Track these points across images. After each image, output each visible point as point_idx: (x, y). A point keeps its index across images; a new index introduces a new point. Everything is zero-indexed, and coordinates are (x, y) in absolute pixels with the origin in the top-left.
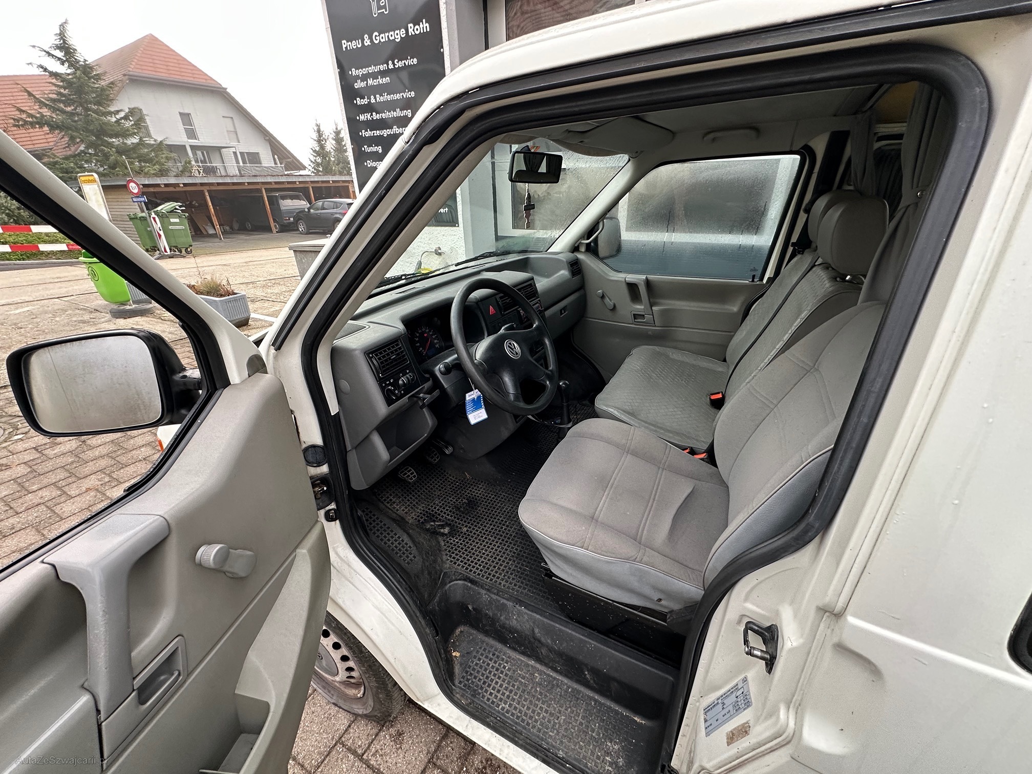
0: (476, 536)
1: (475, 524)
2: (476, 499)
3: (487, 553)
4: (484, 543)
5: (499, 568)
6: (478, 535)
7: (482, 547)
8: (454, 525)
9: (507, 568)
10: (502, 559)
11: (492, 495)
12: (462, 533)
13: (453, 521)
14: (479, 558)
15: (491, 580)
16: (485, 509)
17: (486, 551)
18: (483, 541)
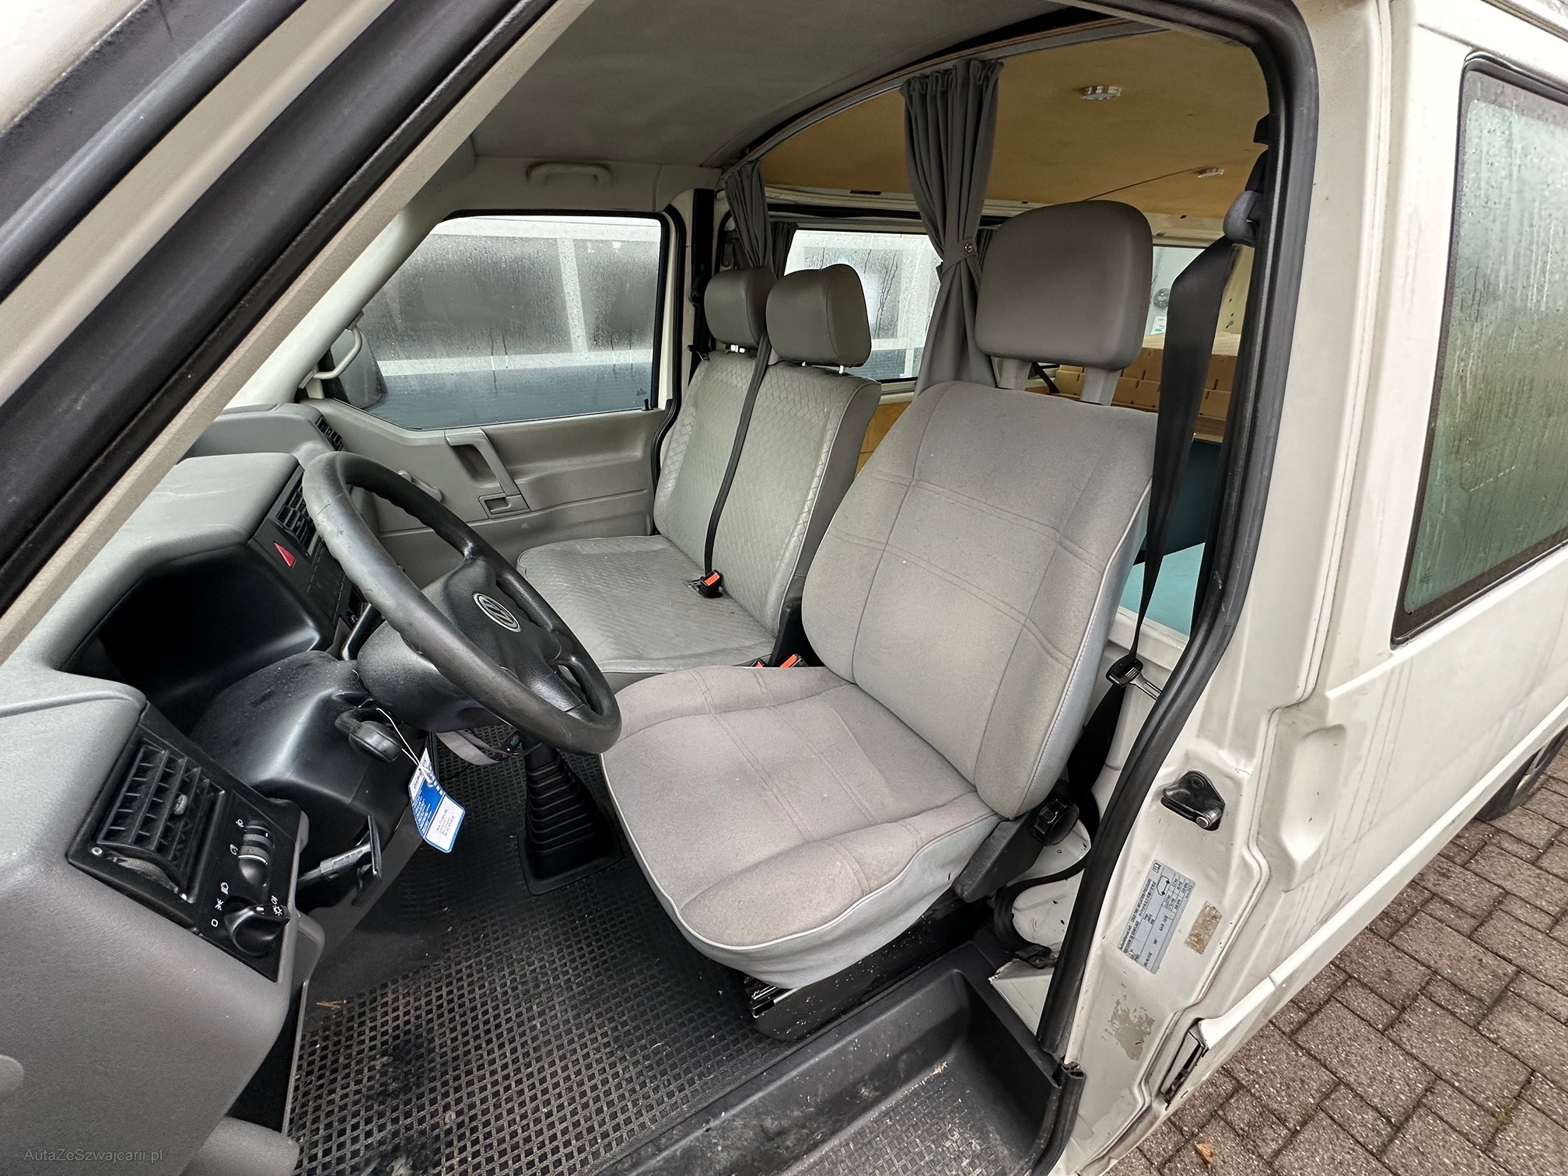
0: (491, 1102)
1: (463, 1081)
2: (408, 1032)
3: (554, 1104)
4: (528, 1094)
5: (610, 1104)
6: (496, 1094)
7: (530, 1107)
8: (409, 1140)
9: (624, 1083)
10: (598, 1080)
11: (439, 989)
12: (449, 1132)
13: (396, 1134)
14: (547, 1134)
15: (620, 1140)
16: (453, 1030)
17: (547, 1103)
18: (521, 1093)
